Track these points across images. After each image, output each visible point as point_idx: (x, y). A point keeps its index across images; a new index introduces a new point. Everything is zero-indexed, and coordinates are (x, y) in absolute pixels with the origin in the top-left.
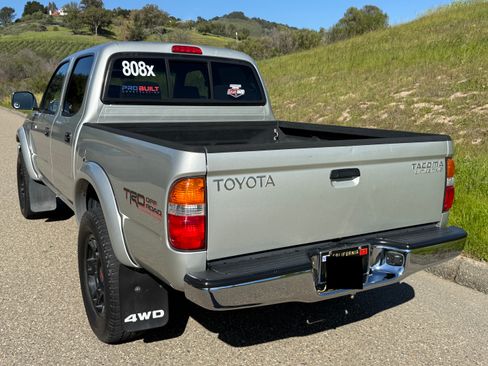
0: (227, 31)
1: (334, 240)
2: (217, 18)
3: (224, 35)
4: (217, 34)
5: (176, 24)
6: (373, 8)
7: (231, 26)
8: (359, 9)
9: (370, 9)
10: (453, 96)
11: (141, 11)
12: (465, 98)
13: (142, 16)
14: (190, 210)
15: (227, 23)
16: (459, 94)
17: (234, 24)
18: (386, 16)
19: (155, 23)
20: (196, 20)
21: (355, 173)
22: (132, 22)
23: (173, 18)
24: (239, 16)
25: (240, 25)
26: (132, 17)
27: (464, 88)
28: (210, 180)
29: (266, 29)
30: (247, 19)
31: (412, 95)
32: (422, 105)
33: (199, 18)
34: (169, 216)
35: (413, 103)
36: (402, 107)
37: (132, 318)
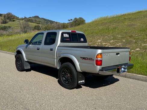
0: (34, 21)
1: (116, 65)
2: (30, 17)
3: (33, 22)
4: (31, 22)
5: (18, 18)
6: (81, 18)
7: (35, 20)
8: (78, 18)
9: (80, 18)
10: (111, 41)
11: (6, 14)
12: (114, 42)
13: (6, 16)
14: (99, 59)
15: (34, 19)
16: (112, 41)
17: (36, 19)
18: (85, 20)
19: (10, 18)
20: (24, 18)
21: (119, 54)
22: (3, 18)
23: (17, 17)
24: (37, 17)
25: (38, 20)
26: (3, 16)
27: (113, 39)
28: (102, 54)
29: (46, 21)
30: (40, 18)
31: (101, 41)
32: (104, 43)
33: (25, 17)
34: (96, 60)
35: (102, 43)
36: (100, 44)
37: (79, 82)
